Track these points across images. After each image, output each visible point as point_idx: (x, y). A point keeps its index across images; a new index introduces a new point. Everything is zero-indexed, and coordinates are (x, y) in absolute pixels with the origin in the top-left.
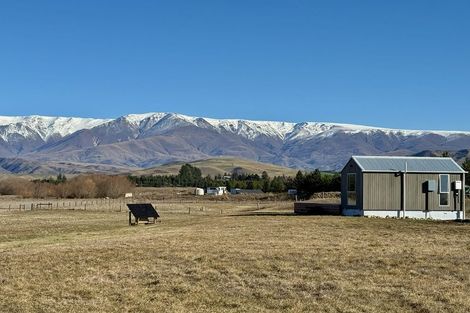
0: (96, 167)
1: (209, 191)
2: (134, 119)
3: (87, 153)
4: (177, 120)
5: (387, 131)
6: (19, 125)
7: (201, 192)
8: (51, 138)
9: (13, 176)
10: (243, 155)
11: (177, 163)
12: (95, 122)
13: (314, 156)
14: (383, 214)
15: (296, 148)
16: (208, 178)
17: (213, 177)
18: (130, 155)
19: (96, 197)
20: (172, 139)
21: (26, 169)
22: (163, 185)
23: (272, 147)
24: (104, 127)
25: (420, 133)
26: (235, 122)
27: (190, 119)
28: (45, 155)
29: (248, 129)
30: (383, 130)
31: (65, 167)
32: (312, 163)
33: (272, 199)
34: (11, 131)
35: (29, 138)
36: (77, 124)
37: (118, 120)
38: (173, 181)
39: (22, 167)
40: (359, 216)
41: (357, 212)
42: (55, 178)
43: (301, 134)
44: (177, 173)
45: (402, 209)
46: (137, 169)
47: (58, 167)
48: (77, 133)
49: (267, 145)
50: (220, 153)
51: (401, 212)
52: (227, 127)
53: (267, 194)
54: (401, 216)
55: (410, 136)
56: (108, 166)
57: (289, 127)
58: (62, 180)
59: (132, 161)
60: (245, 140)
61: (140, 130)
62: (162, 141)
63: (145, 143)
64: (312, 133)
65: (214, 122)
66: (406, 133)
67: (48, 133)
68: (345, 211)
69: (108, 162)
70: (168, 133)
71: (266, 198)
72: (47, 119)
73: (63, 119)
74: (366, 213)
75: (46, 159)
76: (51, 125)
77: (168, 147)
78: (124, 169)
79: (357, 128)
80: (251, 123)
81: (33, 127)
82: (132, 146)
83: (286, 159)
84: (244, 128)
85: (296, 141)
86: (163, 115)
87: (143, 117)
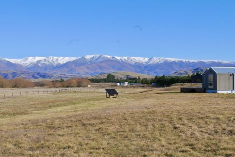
0: (74, 76)
1: (122, 84)
2: (88, 57)
3: (71, 70)
4: (104, 57)
5: (184, 61)
6: (45, 60)
7: (119, 84)
8: (57, 65)
9: (44, 79)
10: (130, 70)
11: (105, 74)
12: (73, 59)
13: (157, 70)
14: (225, 92)
15: (149, 68)
16: (118, 79)
17: (119, 79)
18: (87, 71)
19: (77, 87)
20: (103, 65)
21: (48, 76)
22: (101, 82)
23: (140, 67)
24: (77, 60)
25: (196, 61)
26: (126, 58)
27: (109, 57)
28: (55, 72)
29: (131, 60)
30: (182, 60)
31: (63, 76)
32: (156, 73)
33: (147, 87)
34: (42, 62)
35: (49, 65)
36: (66, 59)
37: (82, 58)
38: (104, 81)
39: (47, 76)
40: (215, 93)
41: (214, 91)
42: (60, 80)
43: (151, 62)
44: (106, 77)
45: (233, 90)
46: (90, 76)
47: (60, 75)
48: (67, 63)
49: (139, 66)
50: (121, 70)
51: (233, 91)
52: (123, 60)
53: (144, 85)
54: (233, 92)
55: (192, 62)
56: (78, 75)
57: (147, 59)
58: (62, 81)
59: (88, 73)
60: (131, 65)
61: (91, 62)
62: (99, 66)
63: (93, 66)
64: (156, 61)
65: (118, 58)
66: (191, 61)
67: (56, 63)
68: (207, 91)
69: (79, 74)
70: (101, 62)
71: (144, 86)
72: (55, 58)
73: (61, 58)
74: (218, 92)
75: (55, 73)
76: (57, 60)
77: (101, 68)
78: (85, 76)
79: (173, 60)
80: (132, 58)
81: (50, 61)
82: (87, 67)
83: (146, 71)
84: (130, 60)
85: (149, 65)
86: (99, 55)
87: (92, 56)
